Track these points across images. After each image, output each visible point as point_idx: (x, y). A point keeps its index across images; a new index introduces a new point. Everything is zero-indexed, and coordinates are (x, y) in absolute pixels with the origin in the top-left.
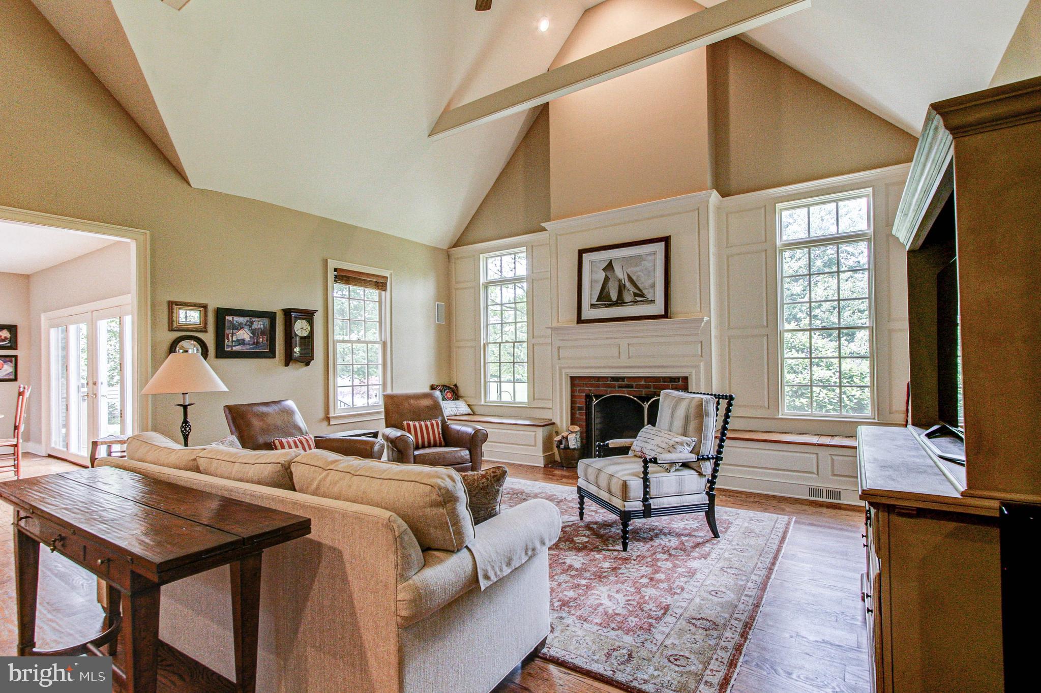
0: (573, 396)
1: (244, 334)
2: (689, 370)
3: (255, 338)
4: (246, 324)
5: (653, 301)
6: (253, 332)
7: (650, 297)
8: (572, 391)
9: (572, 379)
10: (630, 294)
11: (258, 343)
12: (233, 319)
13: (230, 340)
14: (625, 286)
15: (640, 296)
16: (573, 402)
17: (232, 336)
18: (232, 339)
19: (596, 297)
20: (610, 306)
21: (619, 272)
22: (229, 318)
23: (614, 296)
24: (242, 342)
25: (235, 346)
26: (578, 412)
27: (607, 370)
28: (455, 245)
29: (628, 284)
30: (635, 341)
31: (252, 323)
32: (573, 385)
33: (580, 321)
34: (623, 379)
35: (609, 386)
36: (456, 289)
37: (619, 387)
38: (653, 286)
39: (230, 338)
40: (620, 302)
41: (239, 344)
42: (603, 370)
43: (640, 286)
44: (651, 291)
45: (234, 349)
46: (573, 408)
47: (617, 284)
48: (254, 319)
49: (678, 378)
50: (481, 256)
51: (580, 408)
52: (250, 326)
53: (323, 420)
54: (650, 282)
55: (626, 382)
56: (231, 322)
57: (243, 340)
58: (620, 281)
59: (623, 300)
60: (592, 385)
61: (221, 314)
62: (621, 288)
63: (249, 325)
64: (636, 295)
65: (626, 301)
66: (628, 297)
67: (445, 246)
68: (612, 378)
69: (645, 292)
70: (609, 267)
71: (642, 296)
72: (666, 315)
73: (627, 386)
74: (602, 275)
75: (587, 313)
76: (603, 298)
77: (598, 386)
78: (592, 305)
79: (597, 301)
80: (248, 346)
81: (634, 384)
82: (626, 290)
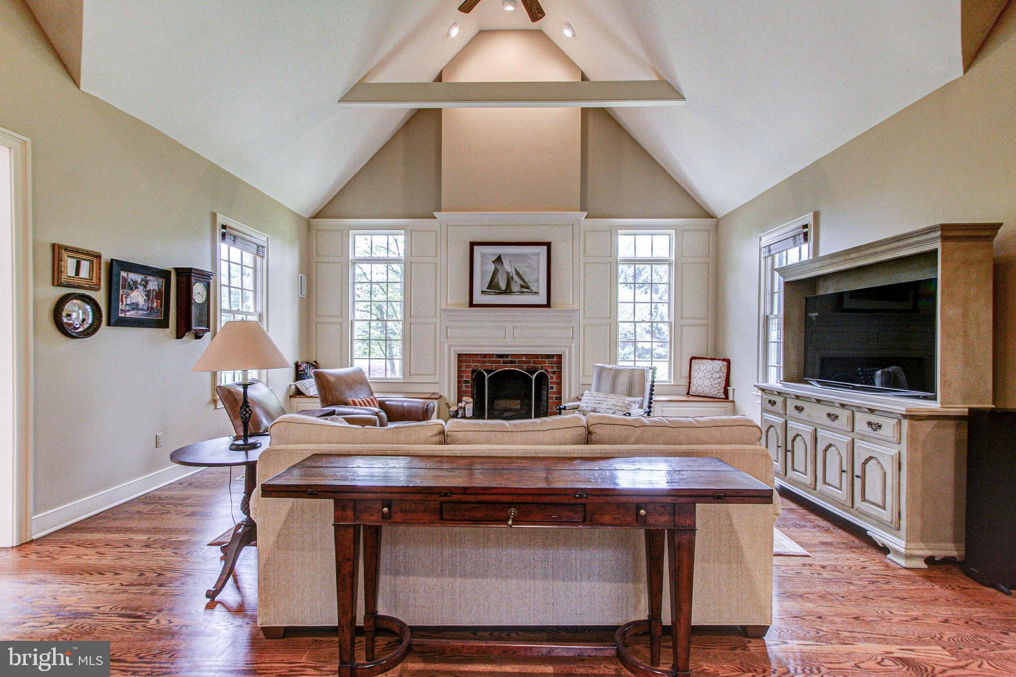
0: (459, 371)
1: (138, 297)
2: (563, 349)
3: (150, 302)
4: (140, 284)
5: (537, 293)
6: (148, 294)
7: (534, 289)
8: (459, 367)
9: (460, 356)
10: (517, 285)
11: (152, 308)
12: (128, 276)
13: (124, 303)
14: (512, 278)
15: (525, 287)
16: (459, 377)
17: (126, 298)
18: (126, 302)
19: (487, 284)
20: (499, 293)
21: (507, 267)
22: (123, 274)
23: (503, 286)
24: (135, 306)
25: (129, 311)
26: (464, 385)
27: (494, 349)
28: (316, 216)
29: (515, 277)
30: (519, 324)
31: (147, 282)
32: (459, 361)
33: (471, 305)
34: (507, 356)
35: (495, 362)
36: (317, 262)
37: (503, 363)
38: (537, 281)
39: (124, 300)
40: (508, 291)
41: (133, 309)
42: (491, 349)
43: (526, 279)
44: (536, 284)
45: (128, 314)
46: (459, 382)
47: (505, 277)
48: (150, 278)
49: (553, 356)
50: (350, 231)
51: (466, 382)
52: (145, 287)
53: (209, 403)
54: (535, 277)
55: (509, 359)
56: (125, 280)
57: (137, 304)
58: (508, 273)
59: (511, 290)
60: (478, 361)
61: (114, 267)
62: (509, 280)
63: (143, 285)
64: (522, 286)
65: (514, 290)
66: (515, 288)
67: (306, 215)
68: (496, 355)
69: (530, 285)
70: (499, 260)
71: (528, 288)
72: (548, 305)
73: (511, 362)
74: (492, 267)
75: (478, 298)
76: (493, 286)
77: (484, 362)
78: (482, 291)
79: (487, 289)
80: (141, 312)
81: (517, 360)
82: (514, 282)
